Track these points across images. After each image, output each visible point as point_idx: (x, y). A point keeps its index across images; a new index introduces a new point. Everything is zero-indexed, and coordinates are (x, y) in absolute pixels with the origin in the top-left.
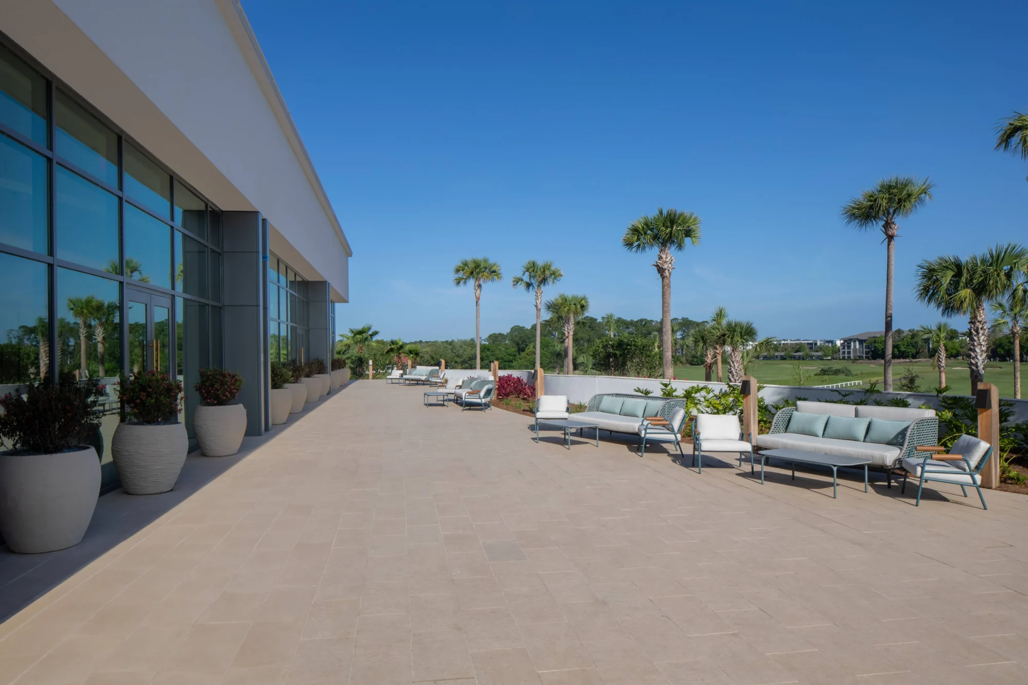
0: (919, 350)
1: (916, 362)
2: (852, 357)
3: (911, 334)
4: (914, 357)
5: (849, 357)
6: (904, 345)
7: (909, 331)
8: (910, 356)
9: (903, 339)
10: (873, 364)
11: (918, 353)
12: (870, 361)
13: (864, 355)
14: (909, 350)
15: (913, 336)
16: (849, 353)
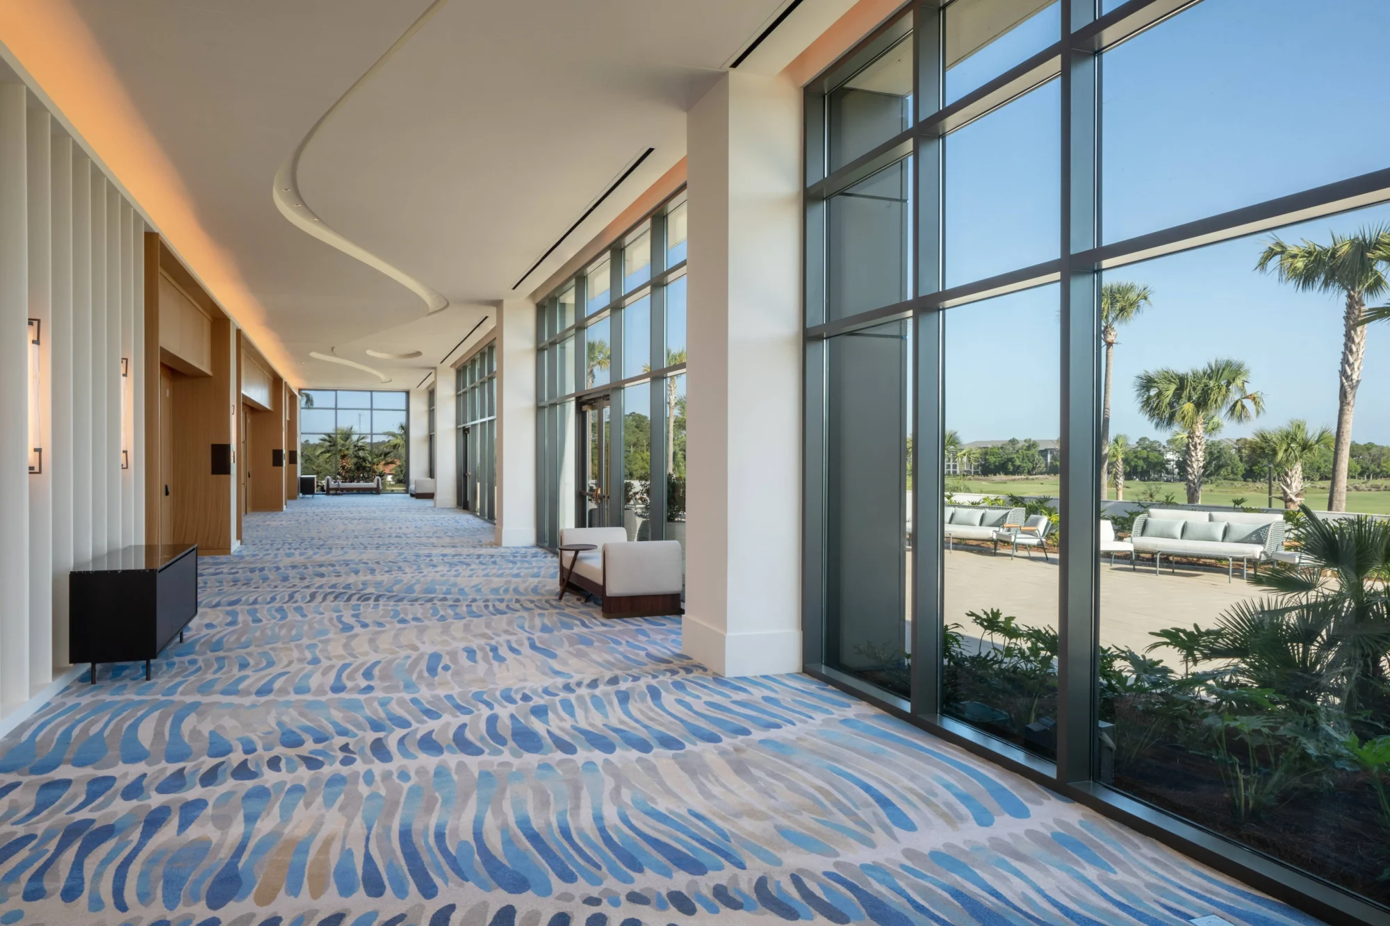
0: (1036, 464)
1: (1033, 479)
2: (958, 472)
3: (1027, 445)
4: (1029, 473)
5: (955, 473)
6: (1018, 458)
7: (1025, 441)
8: (1026, 471)
9: (1018, 451)
10: (985, 480)
11: (1034, 468)
12: (980, 477)
13: (973, 470)
14: (1025, 465)
15: (1029, 448)
16: (955, 467)
